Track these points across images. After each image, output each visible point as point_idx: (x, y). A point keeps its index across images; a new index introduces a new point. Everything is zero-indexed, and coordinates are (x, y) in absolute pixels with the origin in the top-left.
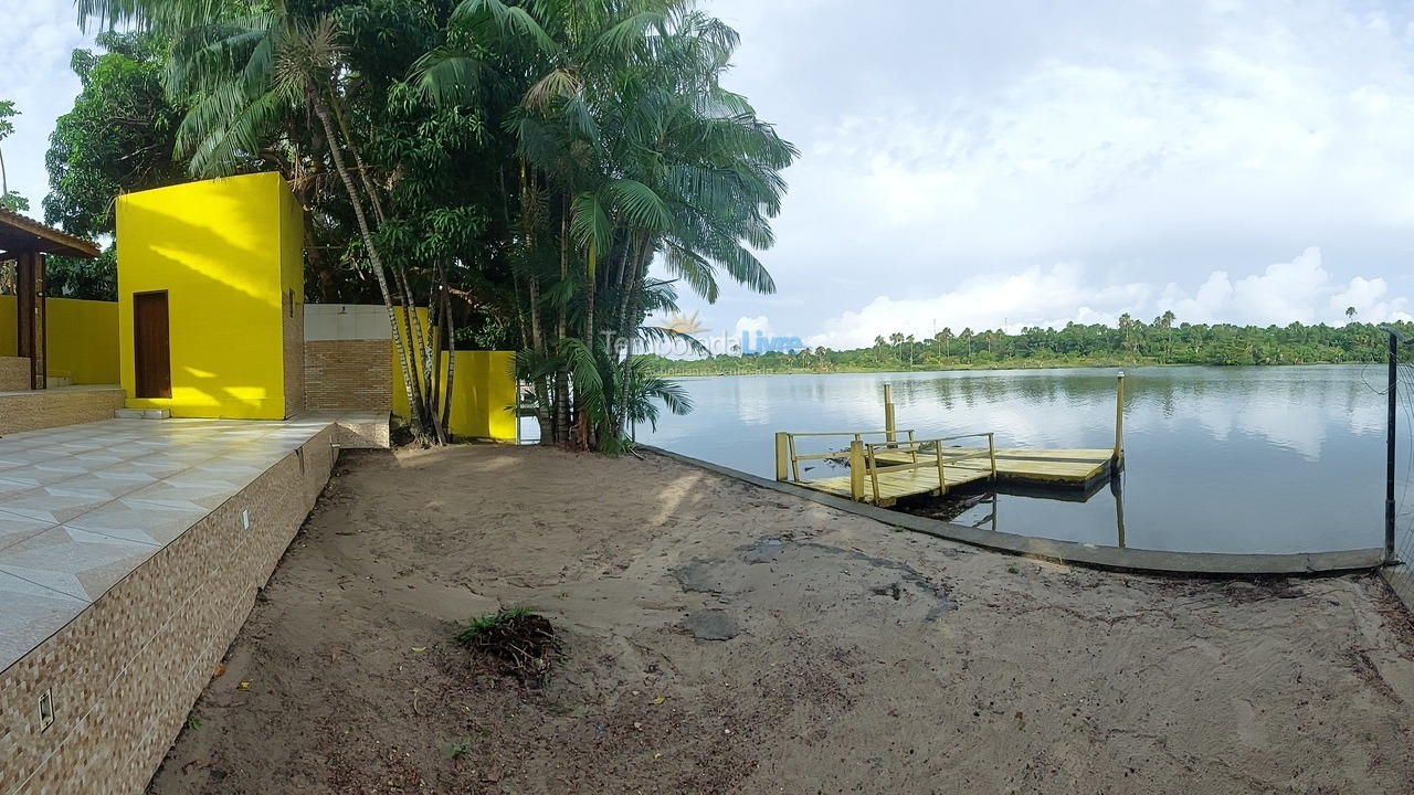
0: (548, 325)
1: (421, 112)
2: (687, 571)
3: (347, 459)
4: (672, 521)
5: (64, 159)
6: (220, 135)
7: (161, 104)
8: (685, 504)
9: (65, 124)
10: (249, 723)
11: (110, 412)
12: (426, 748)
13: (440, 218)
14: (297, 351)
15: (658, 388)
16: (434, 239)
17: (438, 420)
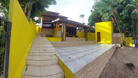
0: (135, 34)
1: (123, 15)
3: (117, 48)
5: (90, 20)
6: (106, 18)
7: (100, 15)
9: (90, 17)
10: (109, 70)
11: (94, 43)
12: (123, 73)
13: (125, 25)
14: (113, 38)
16: (124, 27)
17: (125, 44)
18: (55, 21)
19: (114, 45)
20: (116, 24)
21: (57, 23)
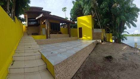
0: (115, 31)
1: (103, 8)
2: (124, 54)
3: (98, 44)
4: (124, 50)
5: (72, 13)
6: (87, 11)
7: (81, 7)
8: (125, 49)
9: (72, 10)
11: (77, 39)
13: (105, 20)
14: (93, 33)
15: (124, 37)
16: (105, 22)
17: (106, 40)
18: (39, 17)
19: (94, 41)
20: (97, 19)
21: (42, 20)
